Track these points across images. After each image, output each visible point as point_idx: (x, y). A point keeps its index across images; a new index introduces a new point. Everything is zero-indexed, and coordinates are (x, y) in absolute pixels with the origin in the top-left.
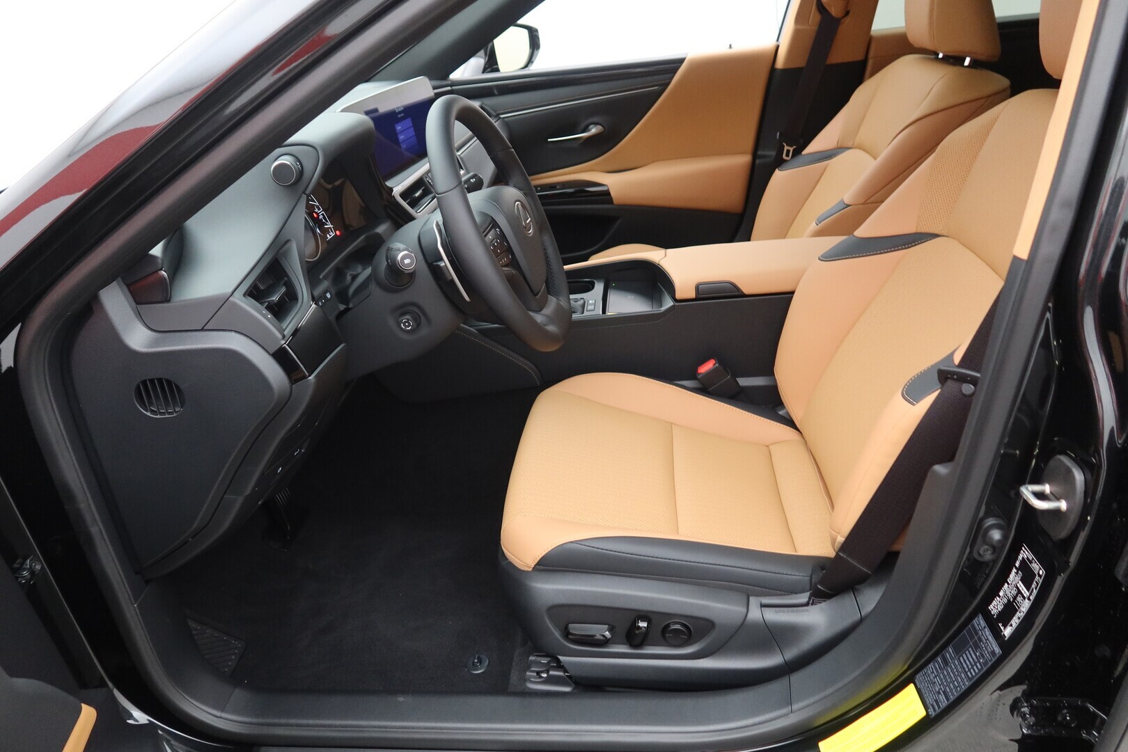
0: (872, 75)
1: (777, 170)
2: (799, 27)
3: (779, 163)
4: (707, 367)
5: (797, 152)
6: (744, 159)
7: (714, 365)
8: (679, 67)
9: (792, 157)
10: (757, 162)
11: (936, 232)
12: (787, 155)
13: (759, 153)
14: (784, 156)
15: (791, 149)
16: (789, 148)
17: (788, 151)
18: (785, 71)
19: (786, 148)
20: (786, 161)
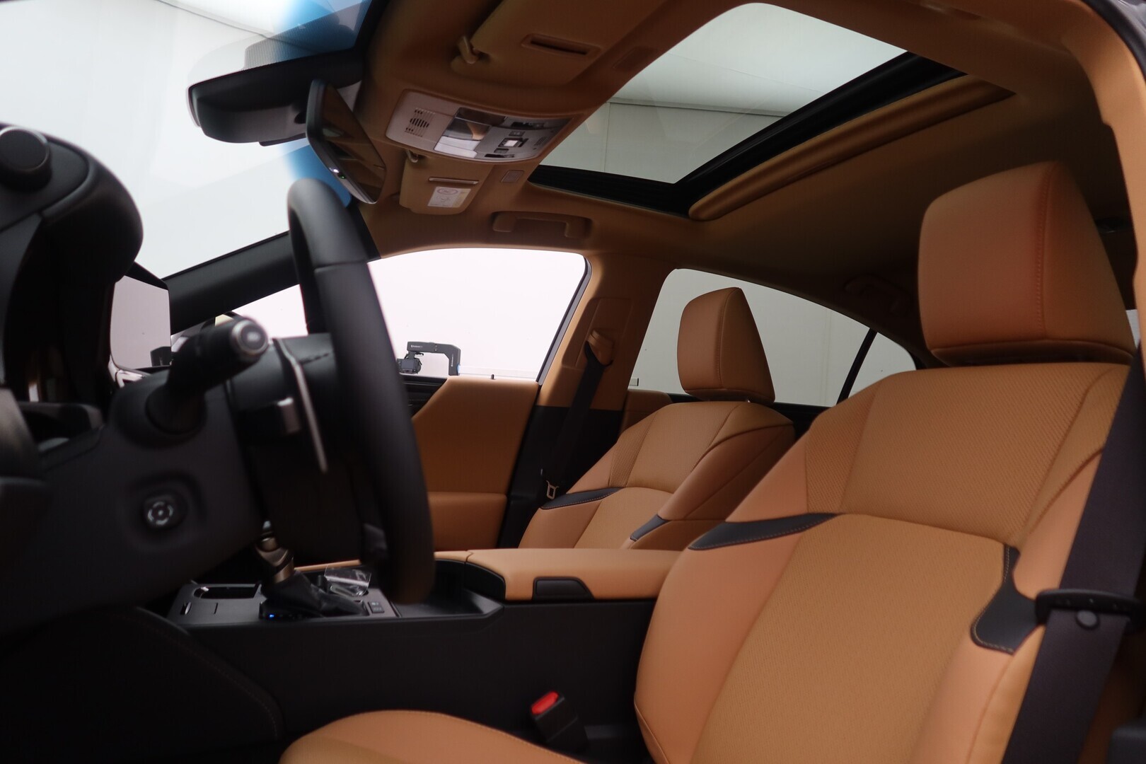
0: (629, 425)
1: (540, 509)
2: (566, 367)
3: (543, 502)
4: (545, 705)
5: (562, 492)
6: (498, 498)
7: (557, 700)
8: (438, 388)
9: (555, 497)
10: (512, 503)
11: (832, 512)
12: (551, 494)
13: (512, 494)
14: (548, 494)
15: (554, 488)
16: (553, 487)
17: (552, 490)
18: (548, 409)
19: (549, 486)
20: (550, 500)
